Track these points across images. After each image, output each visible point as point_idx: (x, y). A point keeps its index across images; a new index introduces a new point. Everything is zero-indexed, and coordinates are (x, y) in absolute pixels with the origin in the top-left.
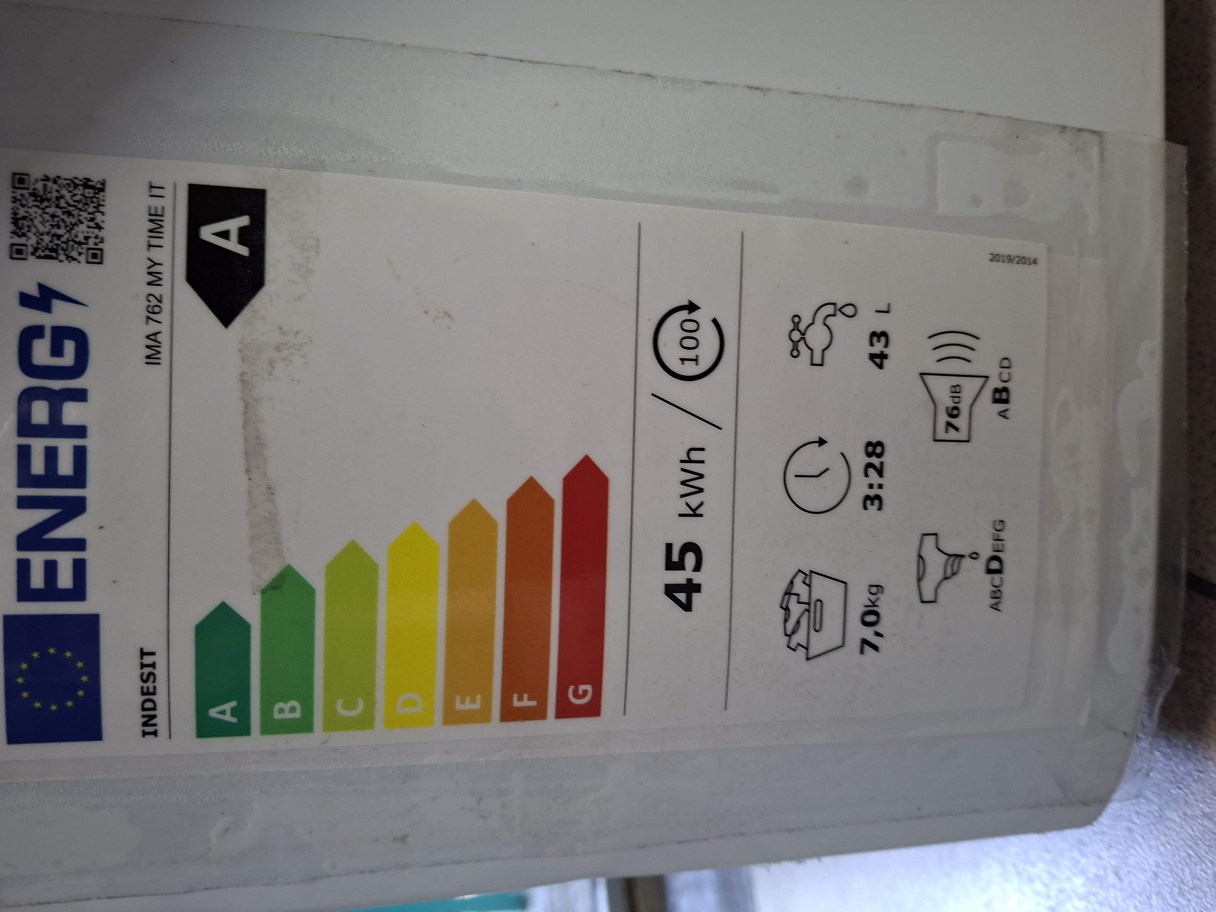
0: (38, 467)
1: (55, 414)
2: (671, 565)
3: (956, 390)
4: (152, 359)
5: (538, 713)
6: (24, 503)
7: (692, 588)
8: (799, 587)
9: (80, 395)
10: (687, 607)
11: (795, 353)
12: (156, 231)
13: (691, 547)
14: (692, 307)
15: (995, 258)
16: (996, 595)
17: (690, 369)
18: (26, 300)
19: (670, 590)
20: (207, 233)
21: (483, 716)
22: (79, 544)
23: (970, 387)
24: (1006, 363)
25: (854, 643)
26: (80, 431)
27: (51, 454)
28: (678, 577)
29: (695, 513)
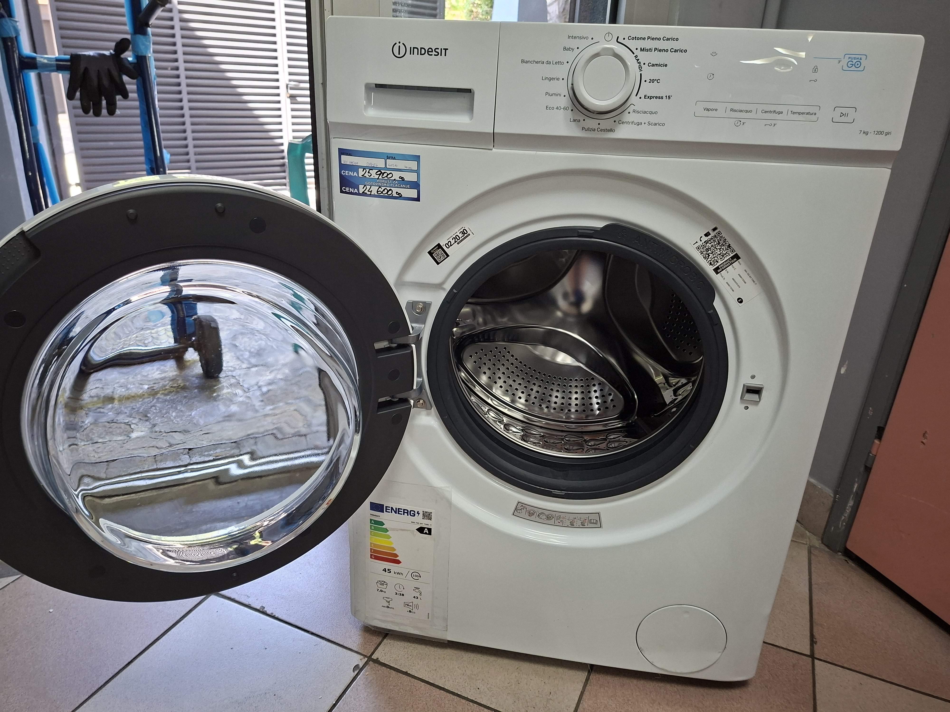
0: (400, 510)
1: (406, 513)
2: (388, 570)
3: (411, 606)
4: (412, 522)
5: (371, 552)
6: (396, 508)
7: (386, 571)
8: (385, 583)
9: (408, 515)
10: (383, 570)
11: (415, 588)
12: (426, 524)
13: (390, 572)
14: (420, 577)
15: (428, 614)
16: (384, 607)
17: (412, 576)
18: (418, 512)
19: (385, 569)
20: (426, 529)
21: (371, 546)
22: (392, 512)
23: (411, 608)
24: (414, 613)
25: (378, 588)
26: (404, 514)
27: (402, 512)
28: (387, 570)
29: (395, 573)
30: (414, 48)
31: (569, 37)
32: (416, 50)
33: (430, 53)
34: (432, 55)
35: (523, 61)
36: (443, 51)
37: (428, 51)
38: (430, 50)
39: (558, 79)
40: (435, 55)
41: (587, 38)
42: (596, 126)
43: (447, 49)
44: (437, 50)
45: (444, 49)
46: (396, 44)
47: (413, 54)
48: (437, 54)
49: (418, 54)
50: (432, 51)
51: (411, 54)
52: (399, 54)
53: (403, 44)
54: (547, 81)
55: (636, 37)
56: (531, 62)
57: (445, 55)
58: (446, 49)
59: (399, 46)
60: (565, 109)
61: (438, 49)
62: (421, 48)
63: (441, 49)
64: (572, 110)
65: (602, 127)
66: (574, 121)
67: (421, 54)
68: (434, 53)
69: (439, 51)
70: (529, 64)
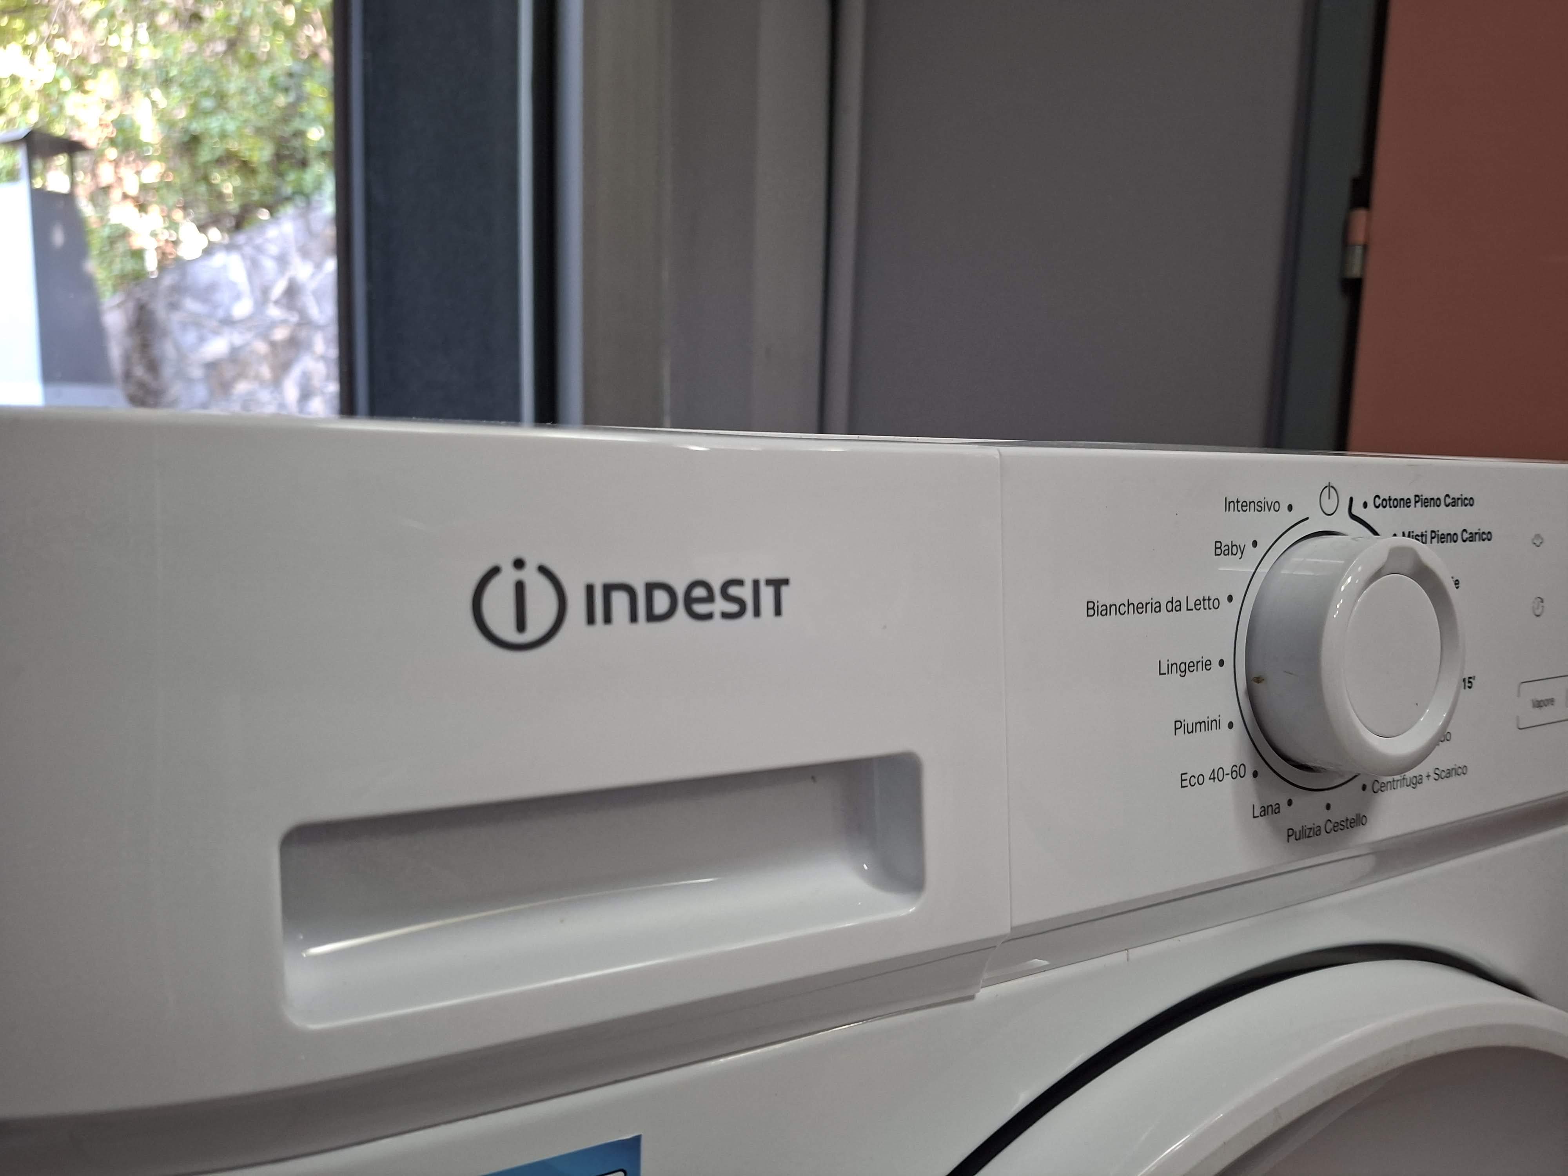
30: (608, 589)
31: (1228, 504)
32: (620, 600)
33: (700, 608)
34: (709, 616)
35: (1092, 609)
36: (767, 593)
37: (689, 601)
38: (700, 592)
39: (1207, 665)
40: (726, 615)
41: (1274, 506)
42: (1319, 818)
43: (786, 582)
44: (733, 591)
45: (769, 582)
46: (495, 571)
47: (608, 619)
48: (733, 608)
49: (634, 618)
50: (710, 599)
51: (591, 620)
52: (521, 626)
53: (543, 570)
54: (1175, 676)
55: (1390, 499)
56: (1118, 611)
57: (778, 612)
58: (778, 584)
59: (520, 587)
60: (1237, 772)
61: (740, 583)
62: (651, 587)
63: (756, 584)
64: (1255, 774)
65: (1337, 815)
66: (1265, 811)
67: (652, 617)
68: (720, 605)
69: (745, 593)
70: (1113, 618)
